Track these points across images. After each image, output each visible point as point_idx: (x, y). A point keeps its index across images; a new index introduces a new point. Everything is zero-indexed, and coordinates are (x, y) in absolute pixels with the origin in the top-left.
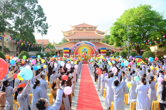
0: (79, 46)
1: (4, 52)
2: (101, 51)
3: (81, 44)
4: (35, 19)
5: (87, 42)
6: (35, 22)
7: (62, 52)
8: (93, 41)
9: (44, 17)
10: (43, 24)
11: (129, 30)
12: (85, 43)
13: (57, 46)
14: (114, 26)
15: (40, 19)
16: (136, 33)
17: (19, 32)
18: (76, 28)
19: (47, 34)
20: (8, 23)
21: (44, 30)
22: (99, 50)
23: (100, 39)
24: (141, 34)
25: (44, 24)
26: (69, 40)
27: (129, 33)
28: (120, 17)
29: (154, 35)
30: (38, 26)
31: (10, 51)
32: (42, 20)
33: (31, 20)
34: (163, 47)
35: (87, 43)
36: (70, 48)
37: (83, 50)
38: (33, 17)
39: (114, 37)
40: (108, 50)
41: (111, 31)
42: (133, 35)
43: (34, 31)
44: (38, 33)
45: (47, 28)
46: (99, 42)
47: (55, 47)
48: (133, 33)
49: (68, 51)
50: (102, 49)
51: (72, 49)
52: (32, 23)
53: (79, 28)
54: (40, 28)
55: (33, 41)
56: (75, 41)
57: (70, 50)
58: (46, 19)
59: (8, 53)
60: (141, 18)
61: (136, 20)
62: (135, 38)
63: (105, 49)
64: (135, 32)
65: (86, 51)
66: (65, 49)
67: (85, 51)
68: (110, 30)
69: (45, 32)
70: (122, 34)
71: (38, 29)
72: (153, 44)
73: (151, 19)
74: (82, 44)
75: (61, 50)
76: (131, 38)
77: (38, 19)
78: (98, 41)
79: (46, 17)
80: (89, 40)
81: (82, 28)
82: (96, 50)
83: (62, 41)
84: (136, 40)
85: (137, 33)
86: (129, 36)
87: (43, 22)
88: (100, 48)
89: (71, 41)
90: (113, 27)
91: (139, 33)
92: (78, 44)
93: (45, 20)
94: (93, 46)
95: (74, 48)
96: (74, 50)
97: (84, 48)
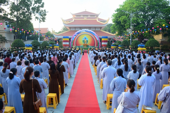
0: (79, 35)
1: (1, 41)
2: (103, 39)
4: (32, 5)
5: (88, 30)
6: (32, 8)
7: (61, 41)
8: (94, 29)
9: (41, 4)
10: (40, 10)
11: (132, 17)
12: (86, 31)
13: (56, 34)
14: (117, 12)
15: (37, 5)
16: (139, 21)
17: (15, 19)
18: (77, 16)
19: (45, 21)
20: (3, 10)
21: (42, 17)
22: (101, 39)
23: (102, 28)
24: (145, 22)
25: (42, 11)
26: (69, 28)
27: (132, 21)
28: (123, 3)
29: (159, 22)
30: (35, 13)
31: (7, 40)
32: (39, 7)
33: (28, 6)
34: (167, 37)
35: (88, 32)
36: (70, 37)
37: (83, 39)
38: (29, 3)
39: (116, 25)
40: (110, 39)
41: (113, 19)
42: (137, 23)
43: (31, 19)
44: (35, 20)
45: (45, 15)
46: (101, 30)
47: (54, 35)
48: (136, 21)
49: (68, 39)
50: (103, 38)
51: (72, 37)
52: (29, 10)
53: (80, 16)
54: (37, 15)
55: (32, 29)
56: (75, 29)
57: (70, 39)
58: (44, 5)
59: (5, 42)
60: (145, 4)
61: (140, 6)
62: (138, 26)
63: (107, 37)
64: (139, 19)
65: (87, 40)
66: (64, 37)
67: (85, 40)
68: (112, 17)
69: (43, 19)
70: (125, 21)
71: (36, 16)
72: (158, 33)
73: (156, 5)
74: (82, 32)
75: (61, 39)
76: (134, 26)
77: (35, 5)
78: (99, 29)
79: (43, 3)
80: (90, 28)
81: (83, 16)
82: (98, 39)
83: (62, 30)
84: (139, 28)
85: (141, 20)
86: (132, 23)
87: (41, 9)
88: (101, 37)
89: (71, 29)
90: (115, 14)
91: (143, 20)
93: (42, 6)
94: (94, 35)
95: (75, 37)
96: (74, 39)
97: (85, 37)
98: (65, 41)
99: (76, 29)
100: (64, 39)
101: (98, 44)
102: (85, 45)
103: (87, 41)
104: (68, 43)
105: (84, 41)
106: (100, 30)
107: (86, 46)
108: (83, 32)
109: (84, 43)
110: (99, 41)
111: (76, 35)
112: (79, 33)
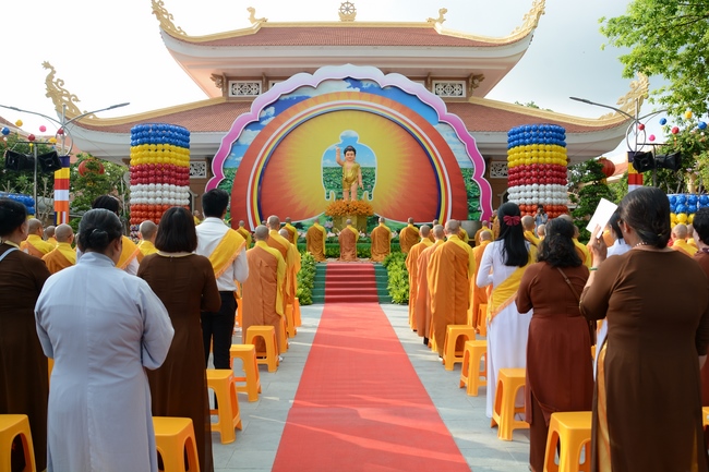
0: (294, 116)
3: (313, 94)
12: (355, 82)
22: (492, 160)
23: (480, 77)
26: (215, 77)
35: (376, 90)
37: (329, 154)
51: (227, 139)
63: (556, 137)
65: (363, 161)
66: (145, 136)
67: (348, 165)
74: (325, 89)
78: (460, 91)
89: (235, 91)
92: (278, 89)
94: (430, 118)
95: (250, 137)
96: (241, 158)
97: (343, 134)
98: (148, 174)
100: (140, 155)
101: (474, 205)
102: (348, 210)
103: (368, 177)
105: (333, 177)
106: (469, 94)
107: (360, 216)
108: (327, 97)
109: (333, 193)
110: (477, 177)
111: (267, 117)
112: (287, 97)
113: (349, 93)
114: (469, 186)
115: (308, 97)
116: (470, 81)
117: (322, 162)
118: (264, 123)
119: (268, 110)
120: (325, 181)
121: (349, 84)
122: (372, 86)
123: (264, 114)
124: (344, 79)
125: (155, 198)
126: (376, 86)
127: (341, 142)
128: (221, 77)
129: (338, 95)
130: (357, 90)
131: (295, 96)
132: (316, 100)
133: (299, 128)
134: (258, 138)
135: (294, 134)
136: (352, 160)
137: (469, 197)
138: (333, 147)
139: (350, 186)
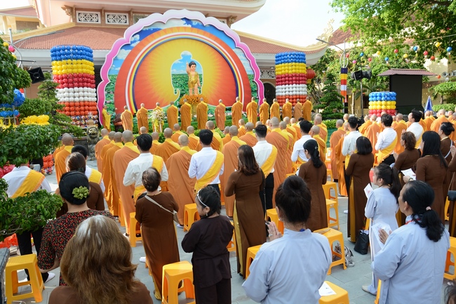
0: (152, 41)
2: (282, 69)
3: (163, 27)
12: (188, 20)
26: (66, 7)
37: (175, 66)
51: (110, 57)
57: (97, 70)
63: (302, 58)
74: (170, 25)
82: (249, 69)
89: (81, 19)
92: (142, 23)
94: (231, 45)
96: (119, 69)
97: (183, 53)
99: (111, 21)
104: (87, 94)
108: (172, 29)
109: (179, 91)
110: (257, 80)
111: (135, 41)
112: (147, 29)
113: (185, 28)
114: (252, 84)
115: (160, 29)
116: (230, 20)
117: (171, 71)
118: (133, 45)
119: (135, 36)
120: (174, 83)
121: (184, 22)
122: (198, 24)
123: (133, 39)
124: (182, 19)
125: (79, 97)
126: (200, 24)
127: (182, 58)
128: (71, 8)
129: (178, 28)
130: (190, 26)
131: (152, 28)
132: (165, 31)
133: (156, 50)
134: (130, 55)
135: (153, 53)
136: (194, 70)
137: (252, 91)
138: (177, 61)
139: (194, 86)
